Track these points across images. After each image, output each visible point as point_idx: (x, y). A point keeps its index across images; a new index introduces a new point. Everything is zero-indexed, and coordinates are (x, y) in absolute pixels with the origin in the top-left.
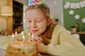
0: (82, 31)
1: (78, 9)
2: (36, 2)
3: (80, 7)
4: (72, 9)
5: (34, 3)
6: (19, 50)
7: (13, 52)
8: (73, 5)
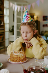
6: (18, 56)
7: (15, 57)
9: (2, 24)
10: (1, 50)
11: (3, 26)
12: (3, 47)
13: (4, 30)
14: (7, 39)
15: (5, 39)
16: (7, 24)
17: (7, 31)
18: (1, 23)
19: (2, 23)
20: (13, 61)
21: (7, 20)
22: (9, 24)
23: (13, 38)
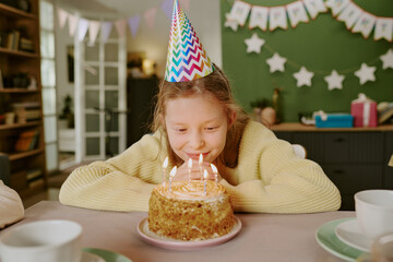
0: (293, 121)
1: (278, 29)
2: (195, 70)
3: (289, 21)
4: (257, 29)
5: (189, 72)
6: (200, 206)
7: (185, 211)
8: (259, 15)
9: (32, 87)
10: (33, 185)
11: (37, 95)
12: (36, 173)
13: (40, 108)
14: (51, 143)
15: (44, 144)
16: (48, 88)
17: (50, 116)
18: (28, 83)
19: (33, 82)
20: (173, 234)
21: (48, 73)
22: (56, 87)
23: (73, 139)
